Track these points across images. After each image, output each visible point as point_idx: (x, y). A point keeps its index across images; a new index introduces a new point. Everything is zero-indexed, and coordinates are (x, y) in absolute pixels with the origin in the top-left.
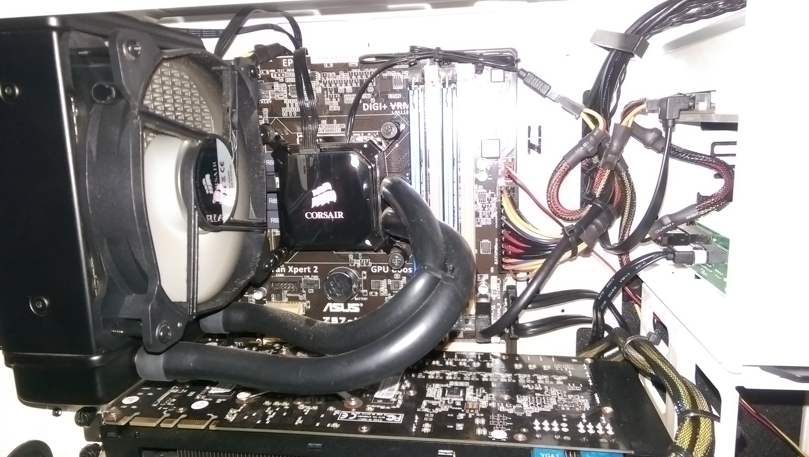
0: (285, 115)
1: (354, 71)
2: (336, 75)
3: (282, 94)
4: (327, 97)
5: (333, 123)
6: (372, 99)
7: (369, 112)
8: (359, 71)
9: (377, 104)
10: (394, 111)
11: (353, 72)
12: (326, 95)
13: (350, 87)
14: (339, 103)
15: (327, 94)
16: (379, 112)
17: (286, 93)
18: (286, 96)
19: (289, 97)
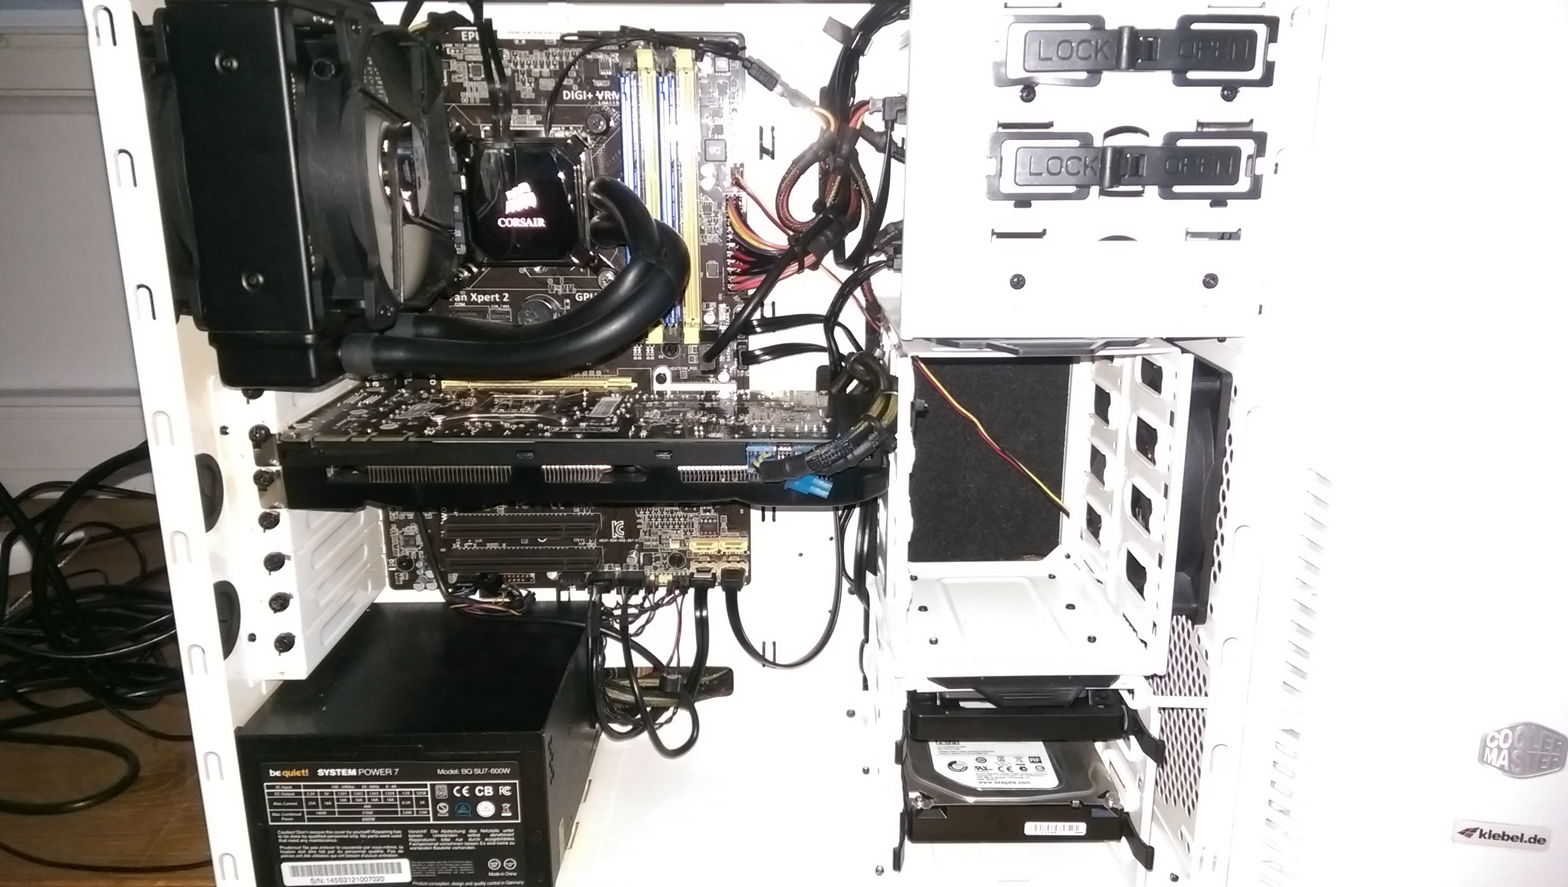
0: (465, 101)
1: (550, 50)
2: (530, 53)
3: (461, 76)
4: (518, 81)
5: (526, 114)
6: (574, 86)
7: (570, 101)
8: (558, 51)
9: (581, 92)
10: (601, 101)
11: (551, 52)
12: (516, 79)
13: (548, 70)
14: (533, 89)
15: (518, 77)
16: (582, 102)
17: (467, 74)
18: (467, 77)
19: (471, 80)
